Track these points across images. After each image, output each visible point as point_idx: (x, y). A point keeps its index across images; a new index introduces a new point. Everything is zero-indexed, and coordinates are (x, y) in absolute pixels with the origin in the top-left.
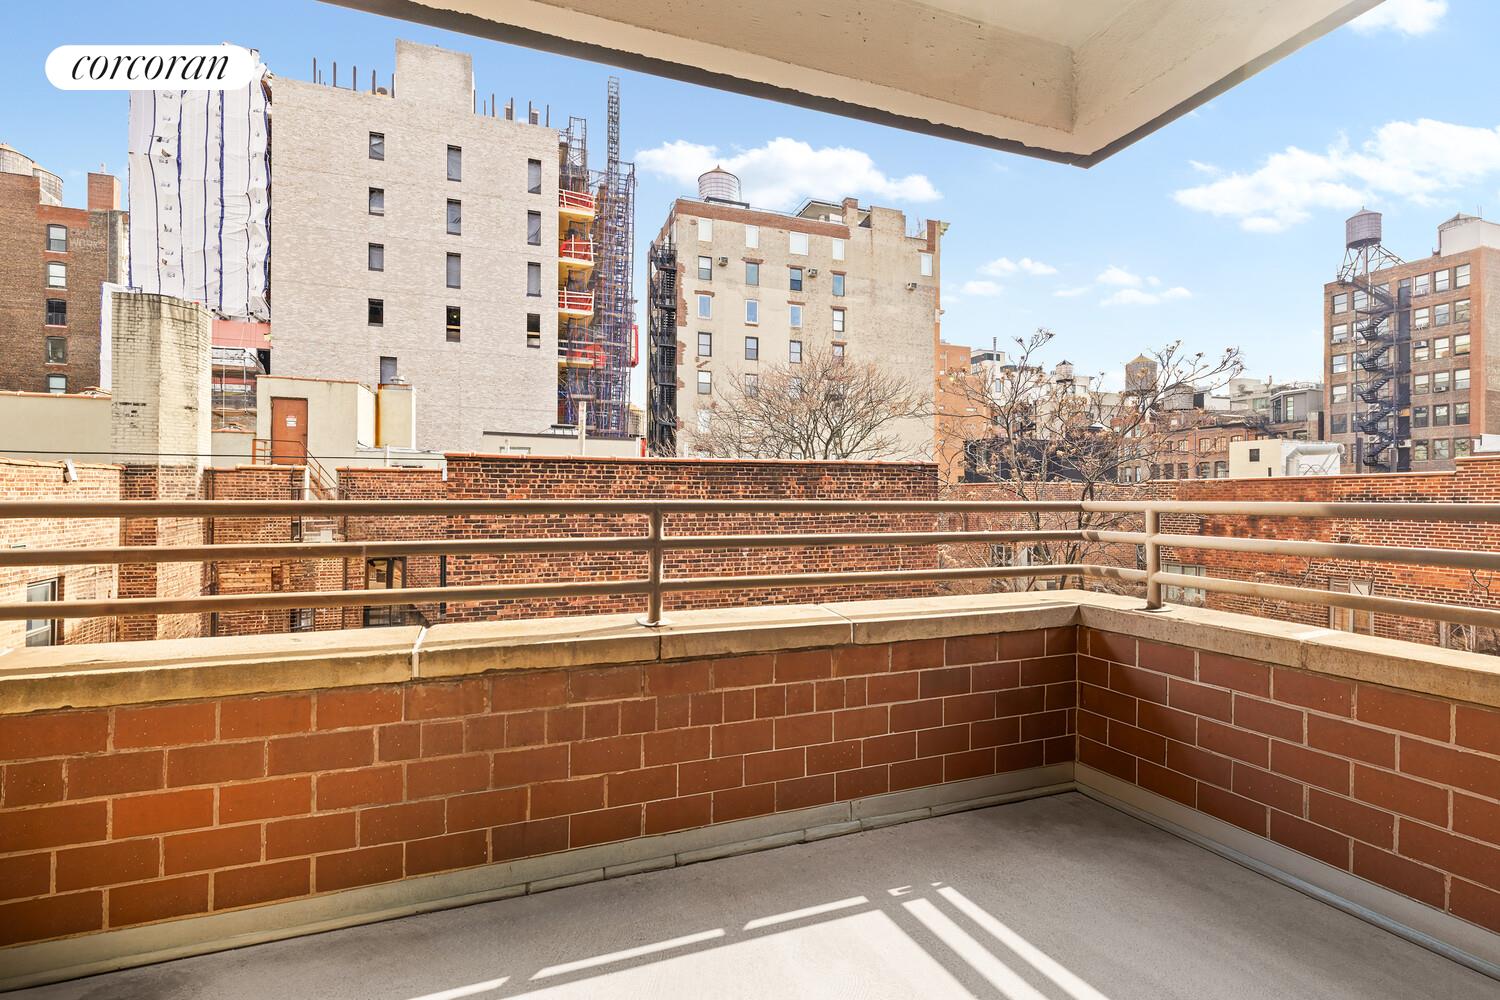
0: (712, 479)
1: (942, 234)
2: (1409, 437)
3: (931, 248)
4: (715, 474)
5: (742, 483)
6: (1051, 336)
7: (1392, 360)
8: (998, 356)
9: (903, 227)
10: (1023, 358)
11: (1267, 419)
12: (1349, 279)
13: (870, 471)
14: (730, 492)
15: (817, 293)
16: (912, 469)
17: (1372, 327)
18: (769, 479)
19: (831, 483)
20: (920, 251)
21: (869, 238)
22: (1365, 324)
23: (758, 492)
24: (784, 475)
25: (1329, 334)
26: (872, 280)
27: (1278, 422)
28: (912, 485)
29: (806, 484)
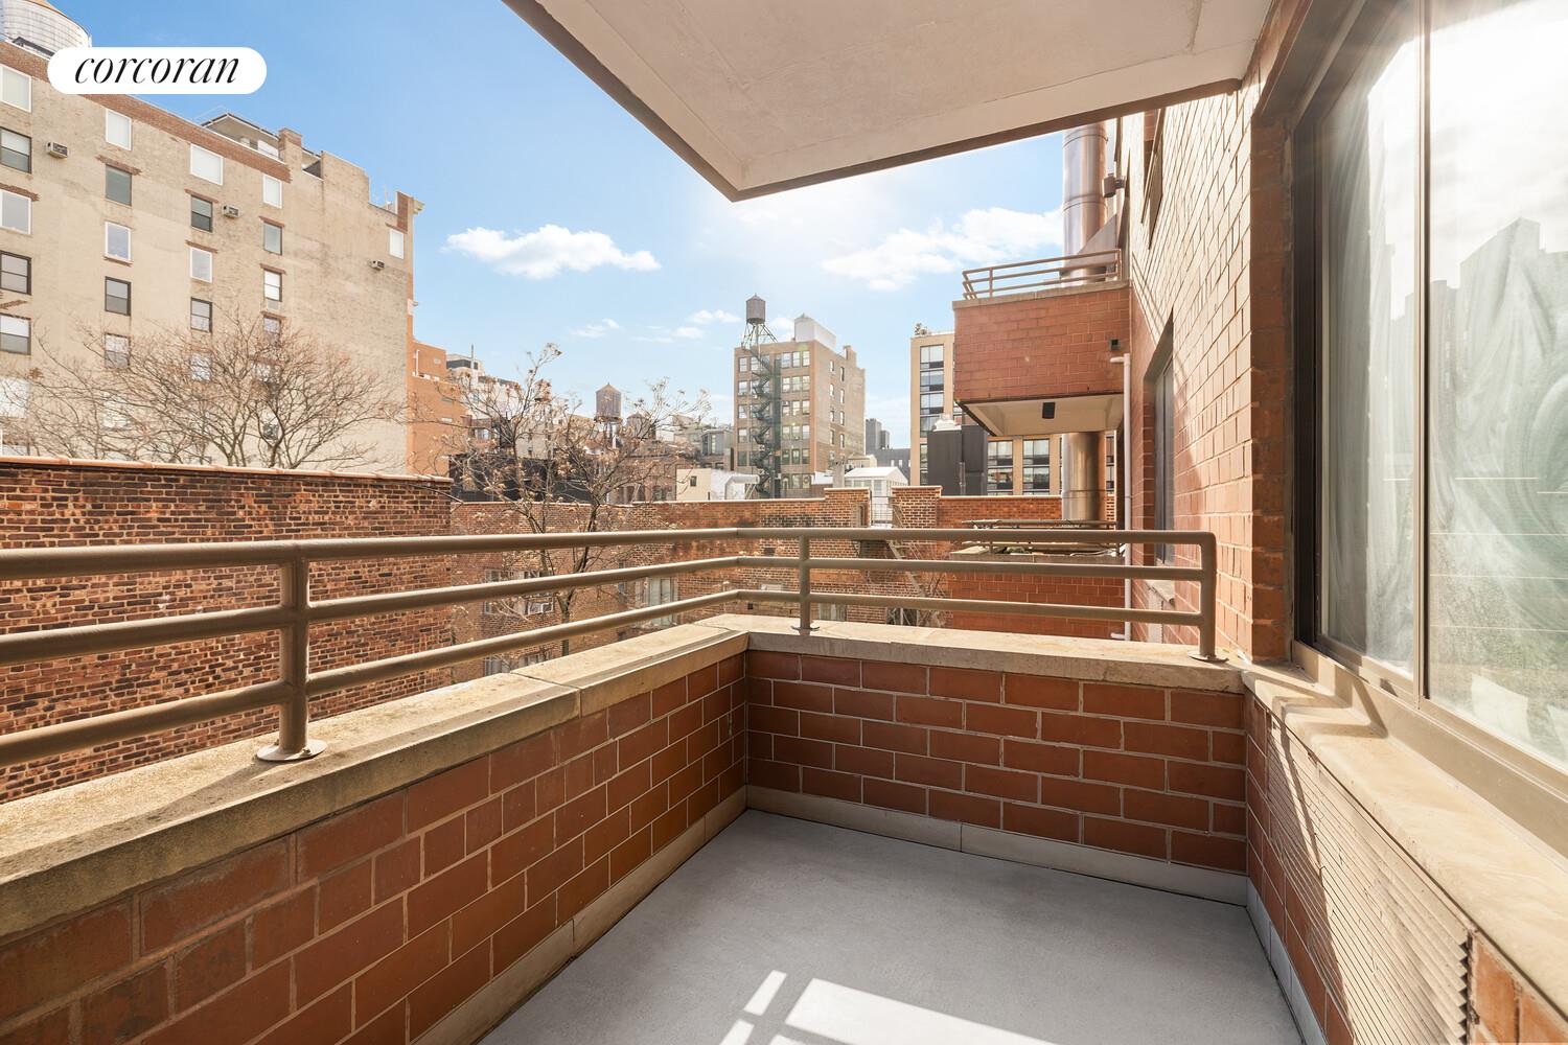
0: (97, 492)
1: (415, 213)
2: (780, 472)
3: (402, 226)
4: (100, 485)
5: (156, 500)
6: (560, 353)
7: (771, 412)
8: (476, 364)
9: (366, 191)
10: (531, 371)
11: (699, 451)
12: (748, 347)
13: (366, 486)
14: (132, 513)
15: (238, 241)
16: (420, 485)
17: (761, 386)
18: (208, 494)
19: (310, 501)
20: (388, 225)
21: (319, 189)
22: (757, 383)
23: (188, 513)
24: (235, 489)
25: (737, 388)
26: (323, 245)
27: (706, 454)
28: (419, 505)
29: (270, 502)
